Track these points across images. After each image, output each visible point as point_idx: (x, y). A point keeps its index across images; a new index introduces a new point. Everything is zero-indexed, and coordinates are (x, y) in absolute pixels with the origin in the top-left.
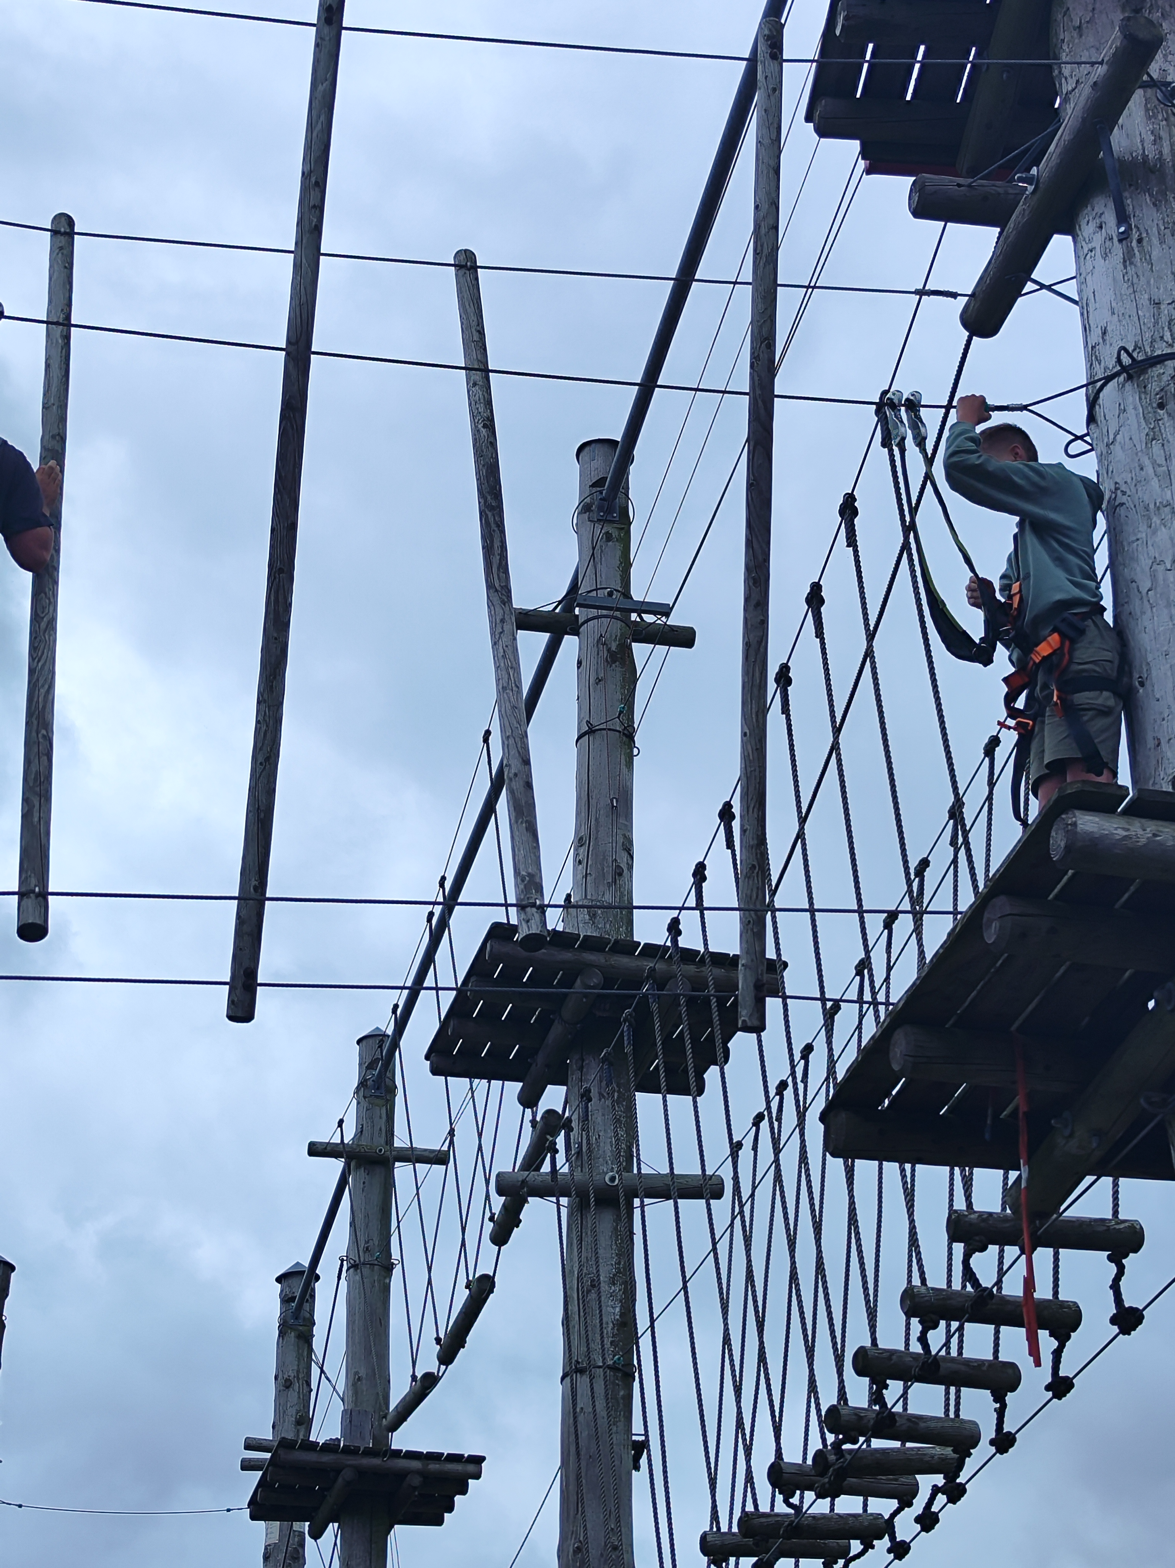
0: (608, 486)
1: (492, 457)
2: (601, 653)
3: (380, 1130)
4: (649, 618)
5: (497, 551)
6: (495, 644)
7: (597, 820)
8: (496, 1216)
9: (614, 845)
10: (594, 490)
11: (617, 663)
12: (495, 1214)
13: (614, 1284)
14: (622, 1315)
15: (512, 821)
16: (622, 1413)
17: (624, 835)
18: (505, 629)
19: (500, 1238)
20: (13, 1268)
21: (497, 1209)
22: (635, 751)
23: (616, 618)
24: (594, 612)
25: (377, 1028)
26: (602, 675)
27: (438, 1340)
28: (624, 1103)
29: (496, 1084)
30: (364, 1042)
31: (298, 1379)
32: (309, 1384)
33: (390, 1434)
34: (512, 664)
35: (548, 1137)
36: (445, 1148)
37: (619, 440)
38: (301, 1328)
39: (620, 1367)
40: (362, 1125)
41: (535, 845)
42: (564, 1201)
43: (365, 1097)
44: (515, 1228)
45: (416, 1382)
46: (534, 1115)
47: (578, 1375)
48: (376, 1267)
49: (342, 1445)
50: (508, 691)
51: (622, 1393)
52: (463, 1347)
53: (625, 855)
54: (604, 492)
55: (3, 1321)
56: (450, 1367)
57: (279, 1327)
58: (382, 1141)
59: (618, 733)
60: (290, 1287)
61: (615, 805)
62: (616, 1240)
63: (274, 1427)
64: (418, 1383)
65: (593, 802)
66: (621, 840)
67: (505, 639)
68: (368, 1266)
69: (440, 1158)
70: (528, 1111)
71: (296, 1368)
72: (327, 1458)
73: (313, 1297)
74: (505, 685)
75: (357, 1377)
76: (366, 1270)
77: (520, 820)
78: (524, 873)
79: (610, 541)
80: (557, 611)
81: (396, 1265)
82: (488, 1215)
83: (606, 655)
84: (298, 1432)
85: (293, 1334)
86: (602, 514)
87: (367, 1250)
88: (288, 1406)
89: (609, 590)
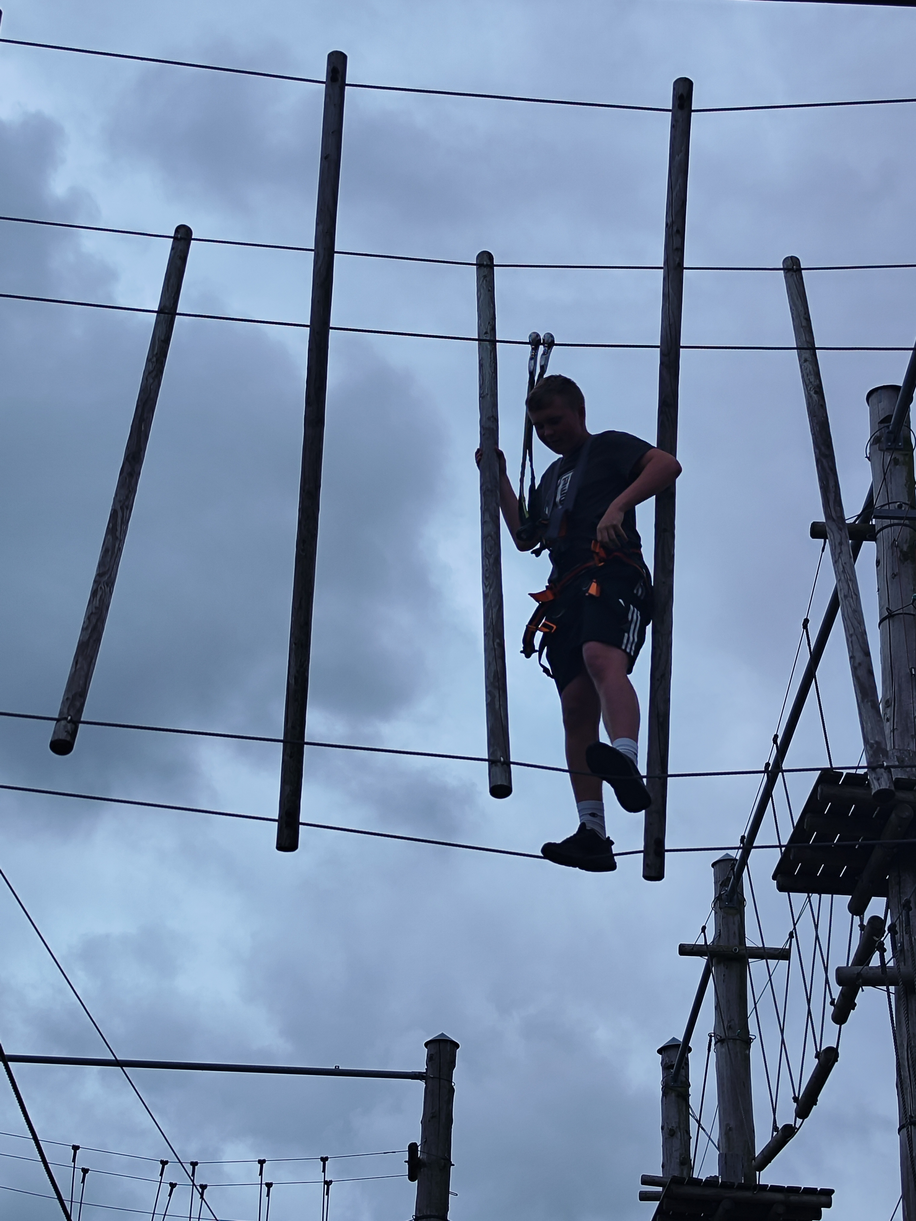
0: (894, 422)
1: (823, 417)
2: (895, 554)
3: (735, 933)
5: (832, 489)
6: (835, 562)
7: (899, 686)
8: (836, 1001)
9: (915, 705)
10: (882, 425)
11: (909, 561)
12: (834, 999)
15: (859, 701)
18: (843, 549)
19: (840, 1017)
20: (457, 1046)
21: (836, 996)
23: (906, 526)
24: (887, 522)
25: (728, 854)
26: (897, 571)
27: (795, 1099)
29: (826, 897)
30: (717, 866)
31: (680, 1129)
32: (688, 1132)
33: (757, 1173)
34: (850, 577)
35: (875, 938)
36: (787, 947)
37: (901, 385)
38: (679, 1089)
40: (720, 930)
41: (879, 719)
42: (892, 989)
43: (720, 908)
44: (852, 1010)
45: (778, 1131)
47: (912, 1126)
48: (738, 1042)
49: (720, 1181)
50: (849, 598)
52: (816, 1104)
54: (891, 427)
55: (452, 1087)
56: (805, 1120)
57: (662, 1088)
58: (737, 942)
59: (912, 617)
60: (668, 1057)
61: (914, 673)
63: (663, 1167)
64: (780, 1132)
65: (896, 672)
68: (732, 1040)
69: (783, 954)
71: (677, 1120)
72: (709, 1192)
73: (687, 1064)
75: (728, 1128)
76: (731, 1044)
77: (866, 700)
78: (872, 742)
79: (897, 465)
80: (857, 523)
81: (753, 1039)
82: (828, 1000)
83: (899, 556)
84: (682, 1170)
85: (673, 1094)
86: (889, 444)
87: (730, 1027)
88: (674, 1150)
89: (899, 503)
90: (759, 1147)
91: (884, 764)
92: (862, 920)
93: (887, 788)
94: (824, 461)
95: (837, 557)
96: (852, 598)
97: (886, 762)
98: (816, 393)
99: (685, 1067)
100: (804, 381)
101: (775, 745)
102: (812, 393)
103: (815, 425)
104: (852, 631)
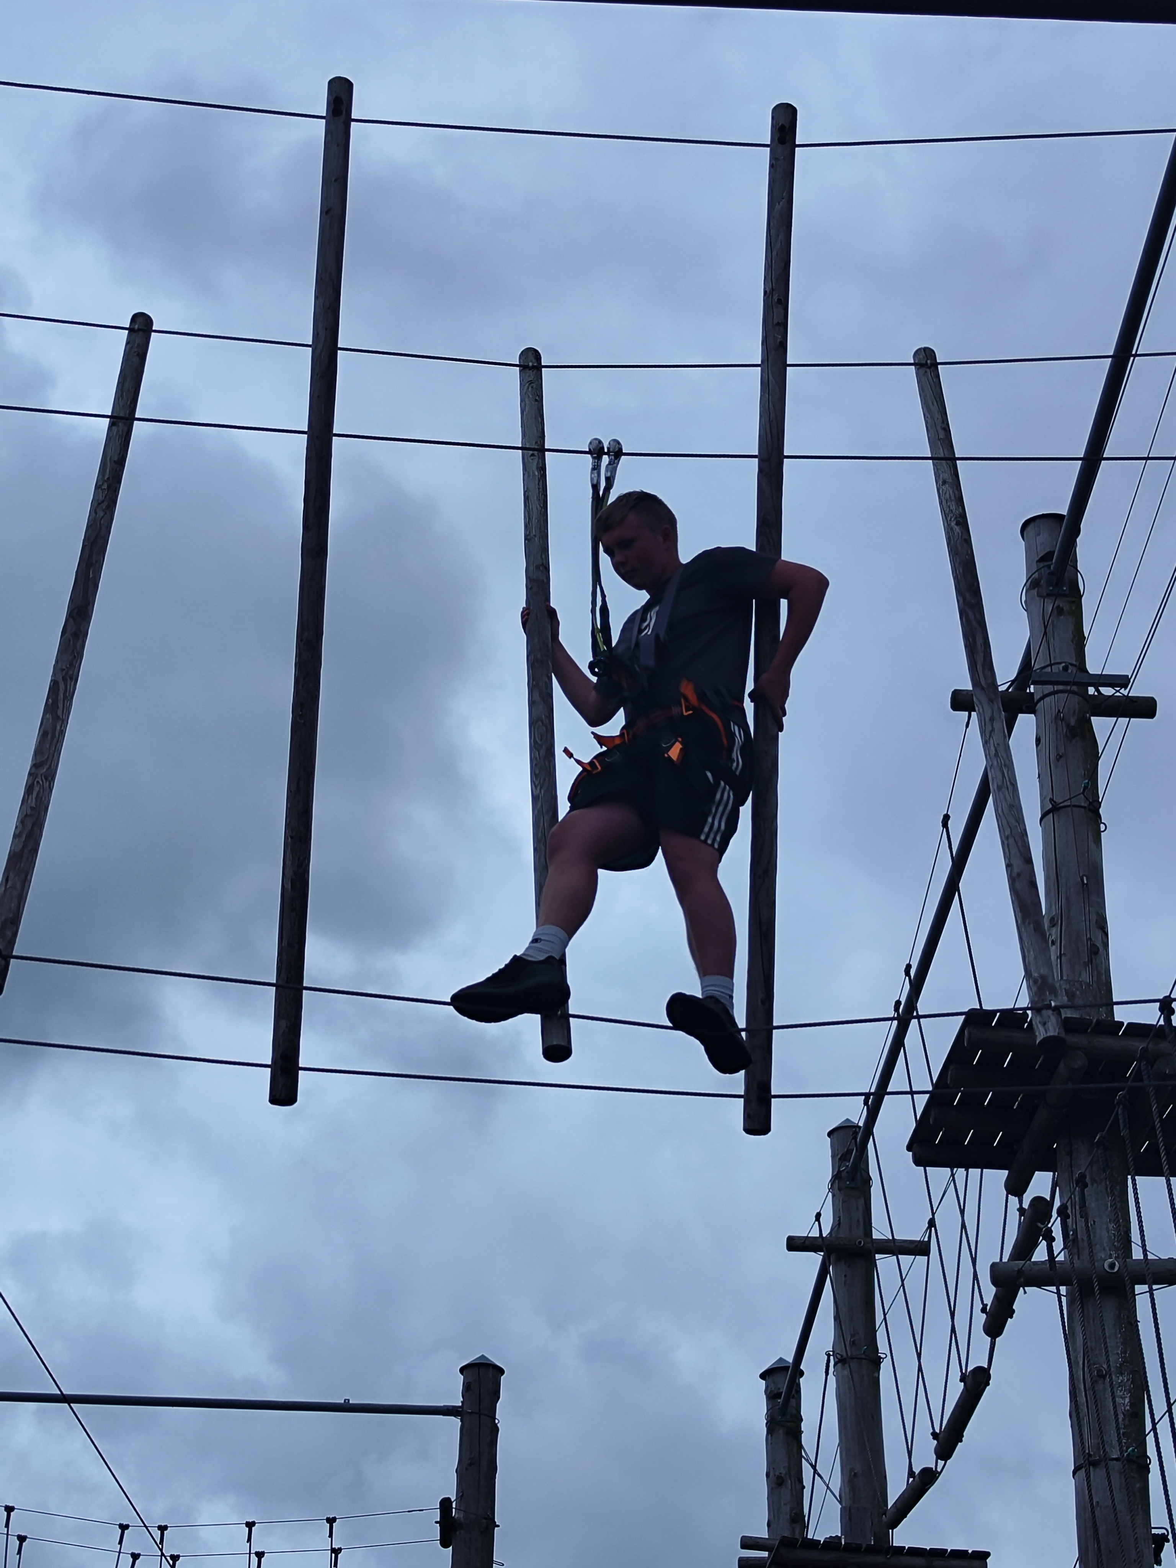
0: (1057, 560)
1: (967, 554)
2: (1060, 729)
3: (858, 1221)
4: (1107, 691)
6: (985, 743)
7: (1068, 899)
8: (988, 1308)
9: (1088, 923)
10: (1042, 565)
11: (1077, 739)
12: (987, 1305)
13: (1121, 1374)
14: (1132, 1405)
15: (1019, 922)
16: (1140, 1506)
17: (1098, 913)
19: (994, 1328)
20: (502, 1372)
21: (989, 1300)
22: (1102, 827)
23: (1074, 693)
24: (1049, 688)
25: (848, 1120)
26: (1063, 751)
27: (934, 1435)
28: (1118, 1188)
29: (975, 1172)
30: (835, 1134)
31: (790, 1476)
32: (801, 1480)
33: (890, 1531)
35: (1039, 1224)
36: (926, 1239)
37: (1065, 514)
38: (789, 1424)
39: (1134, 1458)
40: (839, 1217)
42: (1063, 1290)
43: (840, 1189)
44: (1009, 1319)
45: (914, 1477)
47: (1091, 1468)
48: (864, 1361)
49: (843, 1543)
51: (1138, 1486)
53: (1100, 934)
54: (1052, 567)
55: (496, 1425)
56: (948, 1462)
57: (767, 1424)
58: (861, 1232)
59: (1083, 810)
60: (774, 1383)
61: (1085, 882)
62: (1121, 1328)
63: (769, 1525)
64: (916, 1478)
65: (1061, 880)
66: (1094, 918)
67: (996, 738)
68: (856, 1360)
69: (921, 1249)
70: (1013, 1200)
71: (786, 1464)
72: (829, 1556)
73: (798, 1392)
74: (1000, 783)
75: (853, 1473)
76: (854, 1364)
77: (1027, 922)
78: (1036, 975)
79: (1061, 616)
80: (1010, 690)
81: (883, 1359)
83: (1065, 731)
84: (794, 1530)
85: (781, 1431)
86: (1051, 588)
87: (853, 1343)
88: (782, 1503)
89: (1064, 664)
90: (892, 1498)
91: (1051, 1004)
92: (1021, 1202)
93: (1056, 1034)
94: (970, 613)
95: (988, 735)
96: (1008, 788)
97: (1054, 1001)
98: (958, 524)
99: (795, 1395)
100: (943, 510)
101: (907, 978)
102: (953, 524)
103: (957, 565)
104: (1008, 832)
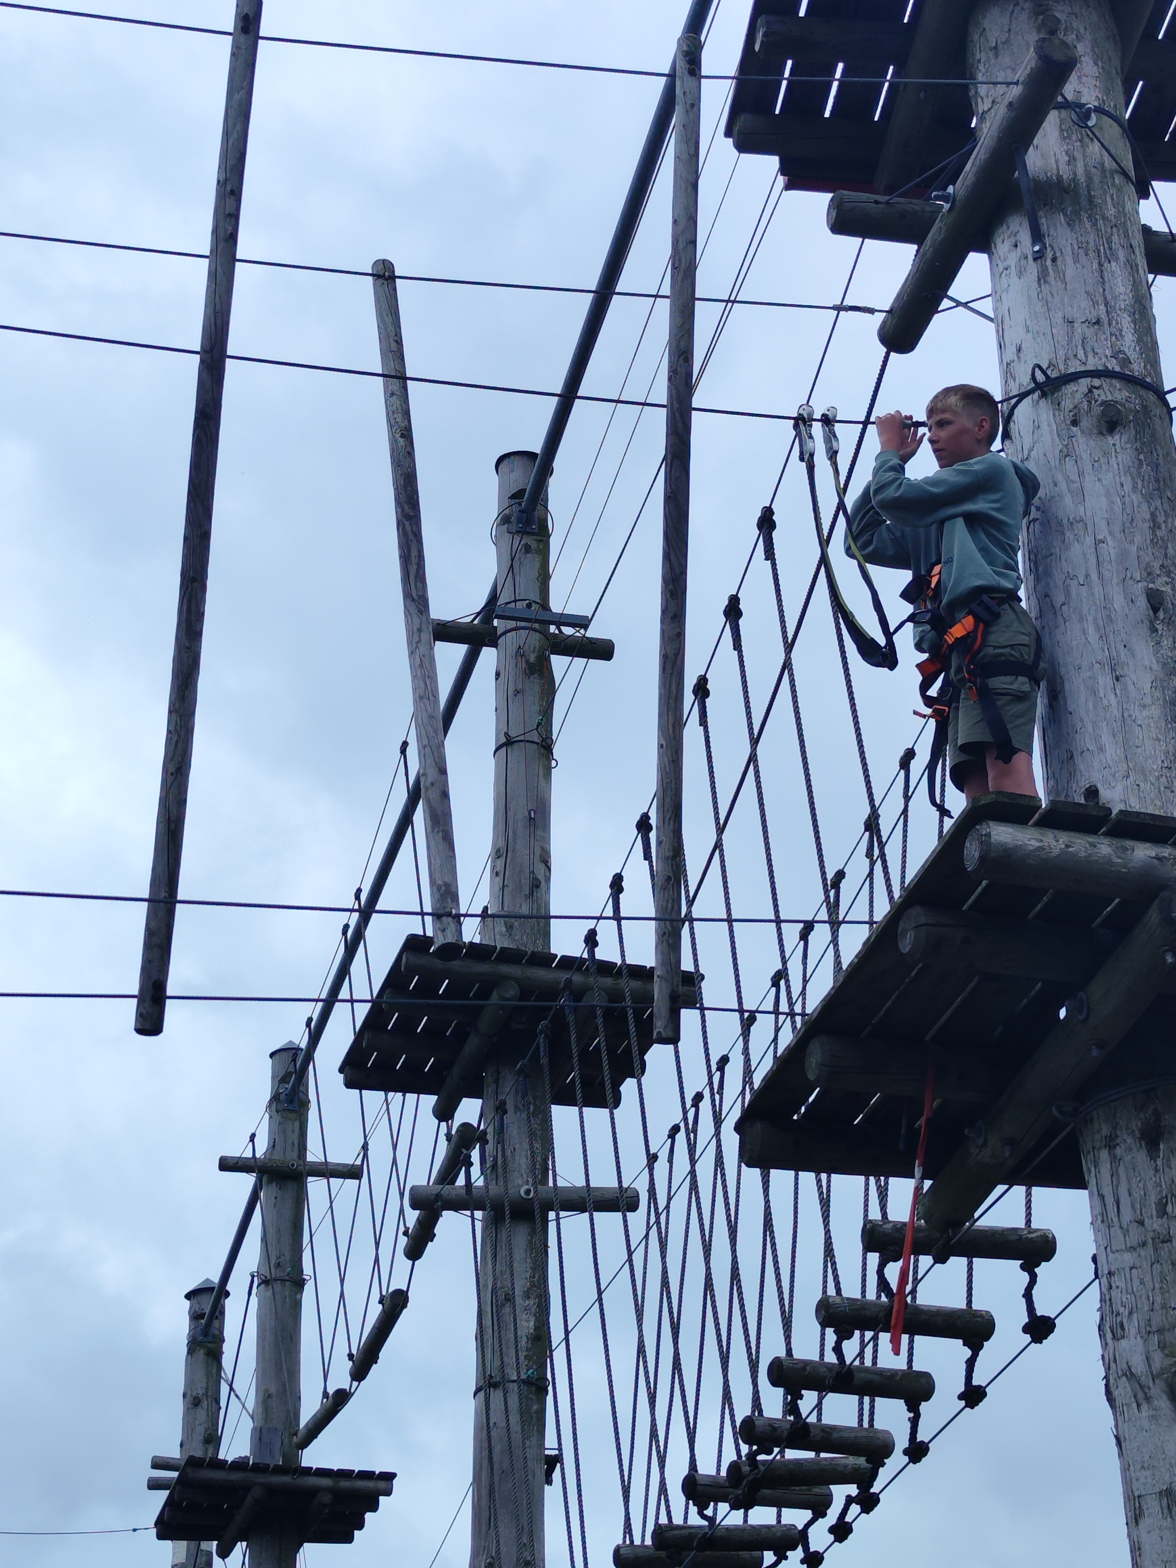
0: (528, 498)
1: (409, 467)
2: (519, 665)
3: (293, 1144)
4: (568, 631)
5: (414, 560)
6: (411, 653)
7: (514, 832)
8: (411, 1231)
9: (532, 856)
10: (513, 501)
11: (536, 675)
12: (409, 1228)
13: (529, 1298)
14: (536, 1328)
15: (428, 831)
16: (535, 1428)
17: (542, 847)
18: (422, 638)
19: (415, 1252)
21: (411, 1224)
22: (553, 763)
23: (535, 630)
24: (512, 624)
25: (291, 1042)
26: (521, 686)
27: (351, 1356)
28: (540, 1116)
29: (411, 1098)
30: (277, 1056)
31: (207, 1396)
32: (217, 1401)
33: (300, 1451)
34: (429, 673)
35: (462, 1151)
36: (359, 1162)
37: (539, 452)
38: (210, 1345)
39: (534, 1381)
40: (275, 1139)
41: (451, 854)
42: (478, 1214)
43: (277, 1111)
44: (430, 1241)
45: (327, 1398)
46: (449, 1129)
47: (492, 1389)
48: (287, 1283)
49: (251, 1464)
50: (424, 700)
51: (535, 1407)
53: (542, 867)
54: (523, 504)
56: (362, 1383)
57: (187, 1345)
58: (295, 1155)
59: (535, 746)
60: (199, 1304)
61: (532, 816)
62: (531, 1253)
63: (181, 1445)
64: (330, 1399)
65: (510, 814)
66: (538, 852)
67: (422, 649)
68: (279, 1282)
69: (353, 1173)
70: (443, 1125)
71: (204, 1385)
72: (235, 1476)
73: (222, 1313)
74: (422, 694)
75: (267, 1394)
76: (278, 1286)
77: (436, 830)
78: (440, 883)
79: (528, 552)
80: (476, 622)
81: (308, 1280)
82: (402, 1229)
83: (524, 667)
84: (206, 1451)
85: (202, 1351)
86: (521, 525)
87: (278, 1265)
88: (197, 1424)
89: (528, 601)
90: (305, 1419)
91: (452, 912)
93: (454, 942)
97: (456, 910)
98: (402, 436)
99: (219, 1316)
100: (389, 420)
101: (357, 902)
102: (398, 436)
103: (398, 476)
104: (425, 742)
